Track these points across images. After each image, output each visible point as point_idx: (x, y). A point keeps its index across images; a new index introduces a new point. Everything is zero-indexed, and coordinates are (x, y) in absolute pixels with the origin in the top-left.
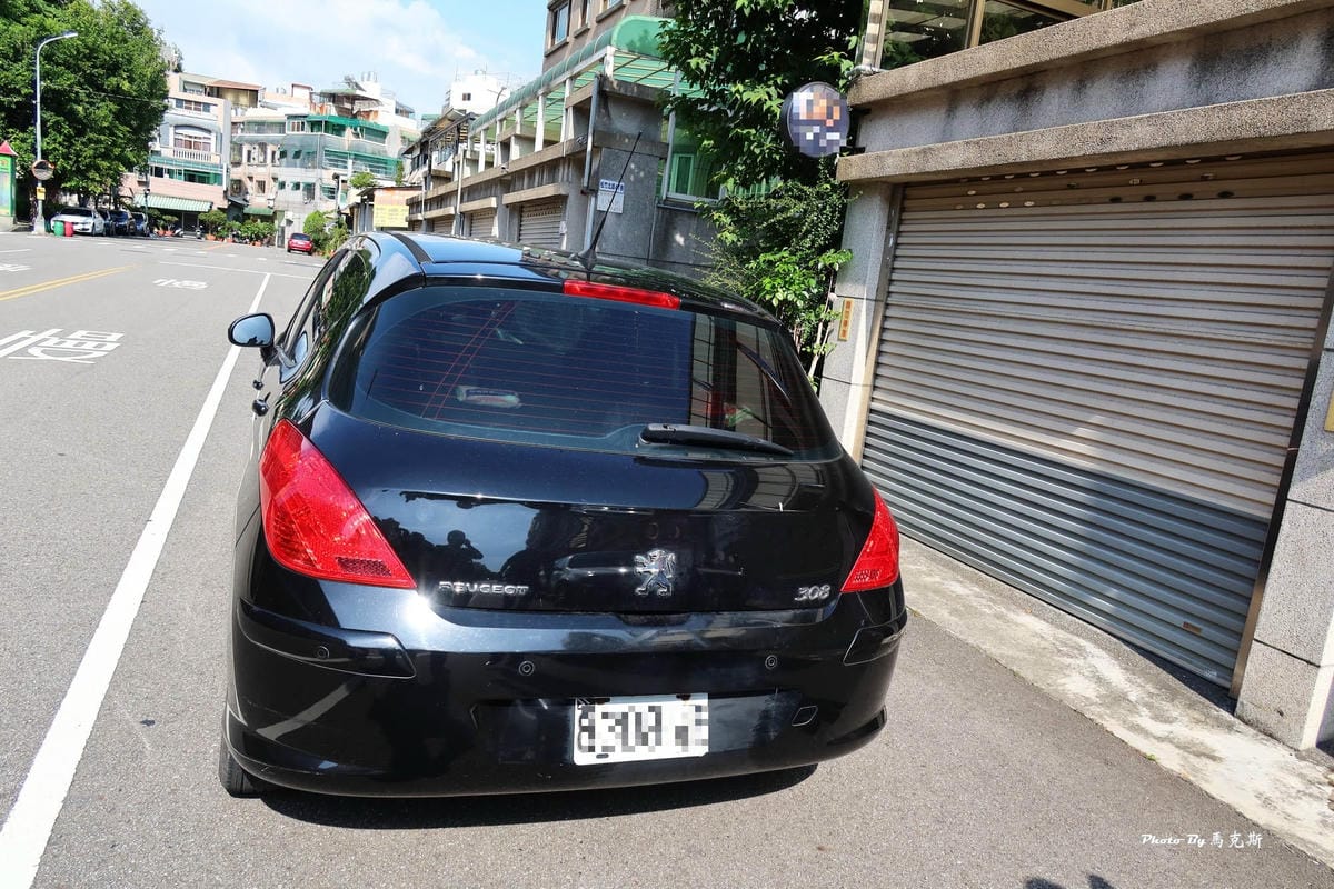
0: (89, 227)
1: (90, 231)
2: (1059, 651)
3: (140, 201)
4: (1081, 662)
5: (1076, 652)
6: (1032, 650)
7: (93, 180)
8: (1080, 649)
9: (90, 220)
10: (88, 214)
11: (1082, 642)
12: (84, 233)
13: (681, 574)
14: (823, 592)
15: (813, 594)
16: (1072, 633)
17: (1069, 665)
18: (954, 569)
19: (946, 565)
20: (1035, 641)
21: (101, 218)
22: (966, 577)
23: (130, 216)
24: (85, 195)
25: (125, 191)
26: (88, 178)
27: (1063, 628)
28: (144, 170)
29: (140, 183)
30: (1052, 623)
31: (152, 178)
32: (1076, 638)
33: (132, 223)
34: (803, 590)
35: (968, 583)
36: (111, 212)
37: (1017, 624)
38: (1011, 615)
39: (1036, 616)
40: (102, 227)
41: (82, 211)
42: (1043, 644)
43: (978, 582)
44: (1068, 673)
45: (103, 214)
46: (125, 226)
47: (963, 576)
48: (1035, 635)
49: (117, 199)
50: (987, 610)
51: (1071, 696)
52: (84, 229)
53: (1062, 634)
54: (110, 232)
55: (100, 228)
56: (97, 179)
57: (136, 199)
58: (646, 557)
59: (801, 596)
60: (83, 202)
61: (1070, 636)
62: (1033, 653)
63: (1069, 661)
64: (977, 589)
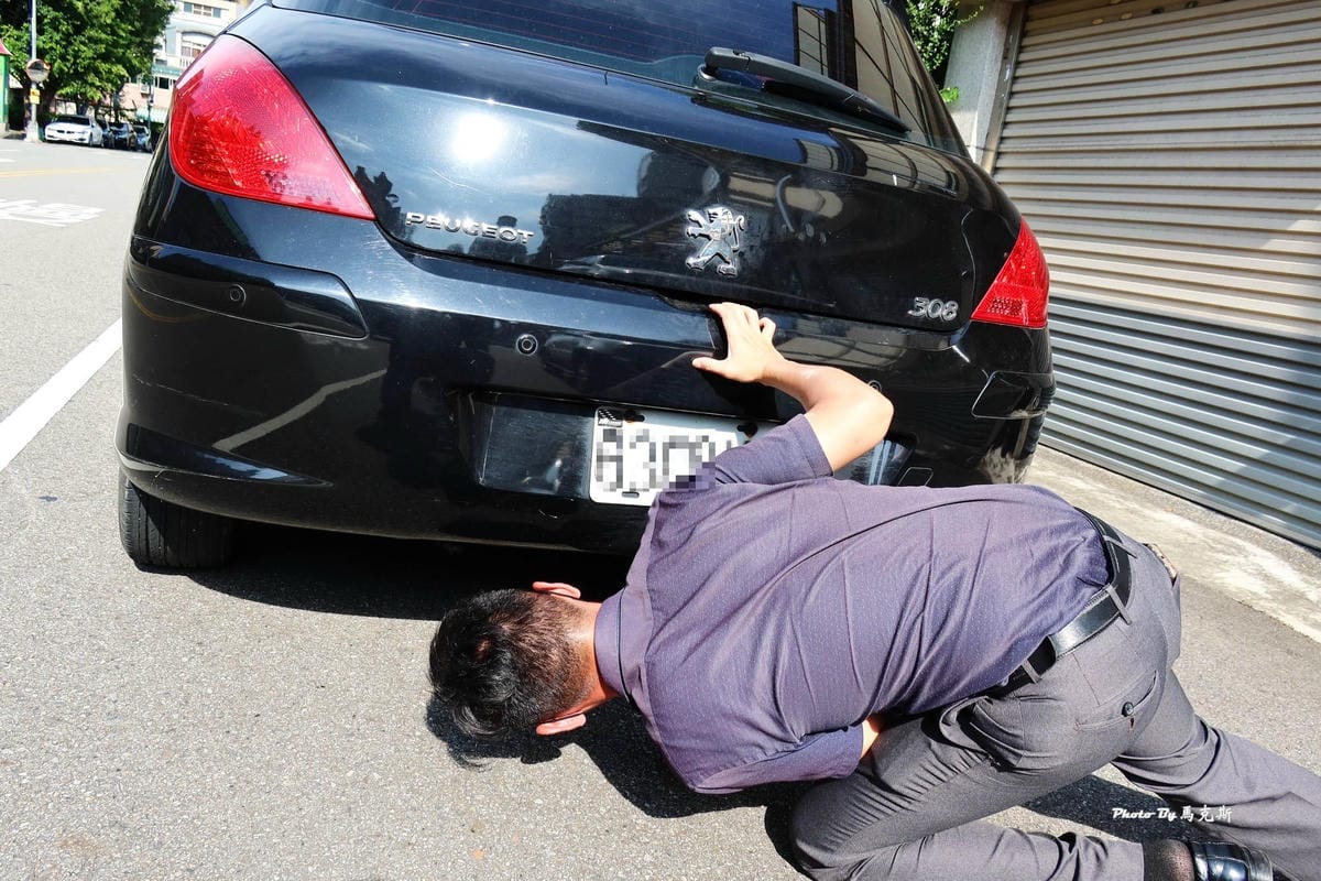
0: (86, 137)
1: (87, 142)
2: (1212, 548)
3: (143, 112)
4: (1241, 559)
5: (1233, 550)
6: (1177, 544)
7: (92, 85)
8: (1240, 550)
9: (87, 130)
10: (85, 122)
11: (1240, 542)
12: (81, 144)
13: (752, 247)
14: (947, 311)
15: (934, 309)
16: (1226, 533)
17: (1226, 562)
18: (1072, 466)
19: (1062, 462)
20: (1181, 537)
21: (99, 128)
22: (1088, 475)
23: (131, 128)
24: (83, 102)
25: (126, 104)
26: (86, 82)
27: (1214, 528)
28: (147, 80)
29: (144, 95)
30: (1199, 523)
31: (156, 90)
32: (1231, 538)
33: (133, 137)
34: (919, 301)
35: (1091, 481)
36: (111, 124)
37: (1155, 520)
38: (1147, 512)
39: (1179, 514)
40: (101, 138)
41: (79, 120)
42: (1190, 540)
43: (1103, 480)
44: (1226, 568)
45: (103, 125)
46: (125, 140)
47: (1083, 473)
48: (1180, 531)
49: (118, 109)
50: (1118, 506)
51: (1234, 590)
52: (82, 140)
53: (1213, 533)
54: (107, 144)
55: (97, 139)
56: (98, 84)
57: (139, 112)
58: (703, 214)
59: (918, 309)
60: (81, 110)
61: (1223, 535)
62: (1179, 546)
63: (1228, 557)
64: (1101, 486)
